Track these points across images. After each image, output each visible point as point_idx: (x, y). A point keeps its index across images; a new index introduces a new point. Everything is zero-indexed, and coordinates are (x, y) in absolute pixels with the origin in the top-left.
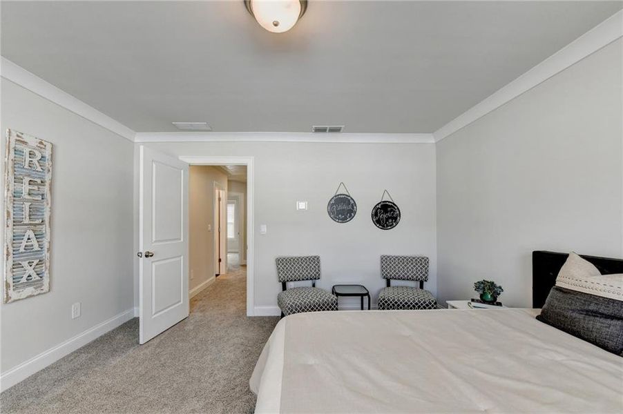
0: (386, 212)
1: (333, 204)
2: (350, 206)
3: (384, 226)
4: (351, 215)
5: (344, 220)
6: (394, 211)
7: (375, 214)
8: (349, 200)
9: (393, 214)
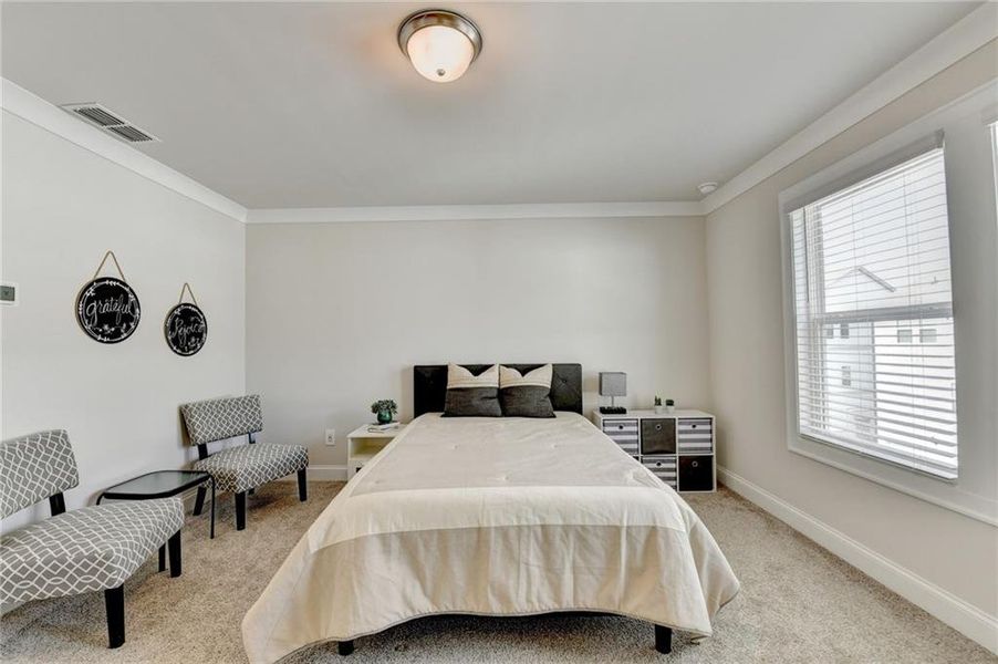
0: (188, 323)
1: (90, 300)
2: (128, 306)
3: (183, 350)
4: (128, 327)
5: (115, 337)
6: (199, 323)
7: (171, 327)
8: (126, 294)
9: (197, 328)
